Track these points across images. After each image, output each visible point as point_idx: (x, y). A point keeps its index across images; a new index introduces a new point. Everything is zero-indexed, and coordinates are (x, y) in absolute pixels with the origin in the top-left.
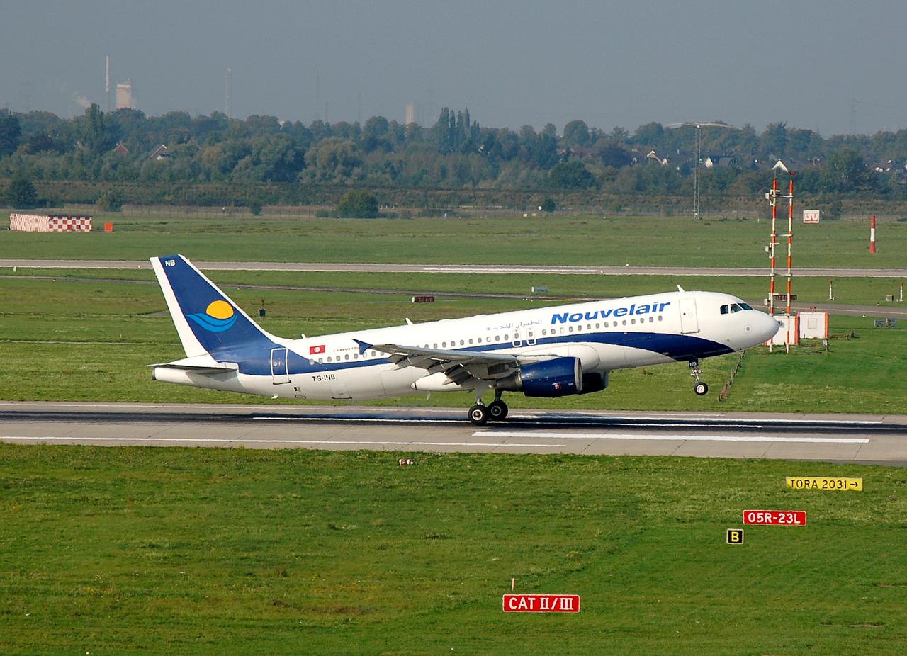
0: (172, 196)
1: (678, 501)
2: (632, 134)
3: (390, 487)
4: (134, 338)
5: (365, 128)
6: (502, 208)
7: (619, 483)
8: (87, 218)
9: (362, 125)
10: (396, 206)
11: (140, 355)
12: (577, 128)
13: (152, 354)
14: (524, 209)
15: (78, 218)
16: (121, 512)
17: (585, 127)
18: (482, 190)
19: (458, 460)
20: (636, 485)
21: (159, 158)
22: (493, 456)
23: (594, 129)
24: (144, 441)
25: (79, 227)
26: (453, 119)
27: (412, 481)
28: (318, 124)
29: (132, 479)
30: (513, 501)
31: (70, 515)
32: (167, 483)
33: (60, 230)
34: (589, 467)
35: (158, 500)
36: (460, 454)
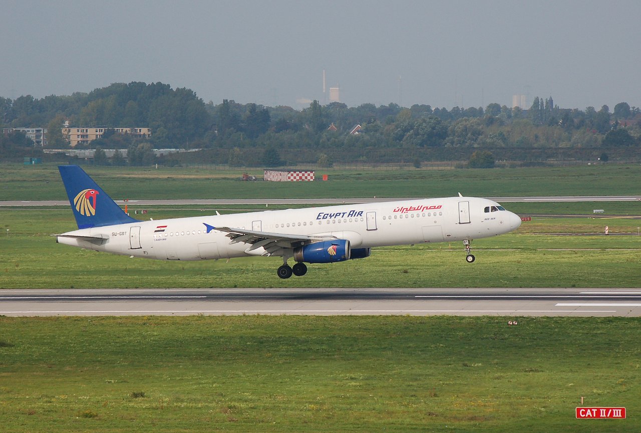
0: (365, 157)
3: (502, 339)
5: (486, 110)
6: (574, 160)
8: (312, 172)
9: (484, 109)
10: (506, 160)
12: (622, 108)
14: (589, 160)
15: (306, 172)
16: (333, 357)
17: (628, 107)
18: (562, 148)
19: (546, 321)
21: (357, 133)
22: (569, 318)
24: (347, 312)
25: (306, 178)
26: (542, 103)
27: (517, 335)
28: (456, 110)
29: (339, 336)
30: (582, 347)
31: (301, 360)
32: (361, 339)
33: (295, 180)
34: (631, 325)
35: (356, 349)
36: (547, 317)
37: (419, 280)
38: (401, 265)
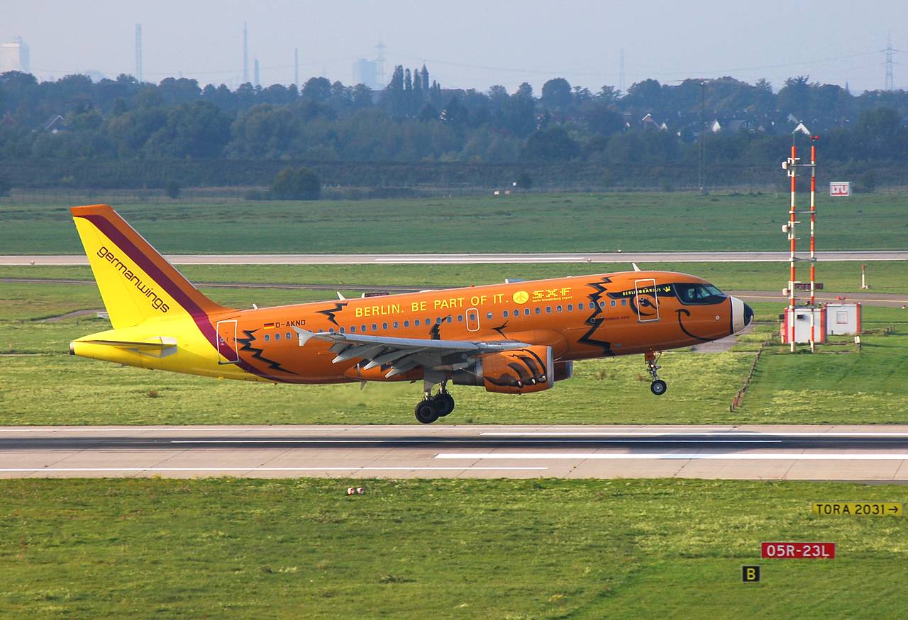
0: (71, 177)
1: (683, 532)
2: (625, 93)
3: (337, 522)
4: (26, 348)
5: (302, 91)
6: (470, 186)
7: (611, 512)
9: (300, 88)
10: (342, 185)
11: (33, 368)
12: (557, 87)
13: (50, 367)
14: (495, 186)
16: (11, 558)
18: (446, 164)
19: (418, 488)
20: (632, 514)
21: (55, 131)
22: (460, 481)
23: (578, 88)
24: (40, 472)
26: (409, 78)
27: (364, 514)
28: (246, 89)
29: (25, 517)
30: (484, 536)
32: (67, 522)
34: (575, 493)
35: (57, 542)
36: (421, 480)
37: (178, 410)
38: (144, 383)
